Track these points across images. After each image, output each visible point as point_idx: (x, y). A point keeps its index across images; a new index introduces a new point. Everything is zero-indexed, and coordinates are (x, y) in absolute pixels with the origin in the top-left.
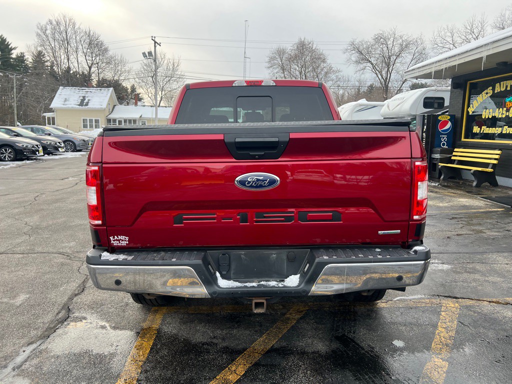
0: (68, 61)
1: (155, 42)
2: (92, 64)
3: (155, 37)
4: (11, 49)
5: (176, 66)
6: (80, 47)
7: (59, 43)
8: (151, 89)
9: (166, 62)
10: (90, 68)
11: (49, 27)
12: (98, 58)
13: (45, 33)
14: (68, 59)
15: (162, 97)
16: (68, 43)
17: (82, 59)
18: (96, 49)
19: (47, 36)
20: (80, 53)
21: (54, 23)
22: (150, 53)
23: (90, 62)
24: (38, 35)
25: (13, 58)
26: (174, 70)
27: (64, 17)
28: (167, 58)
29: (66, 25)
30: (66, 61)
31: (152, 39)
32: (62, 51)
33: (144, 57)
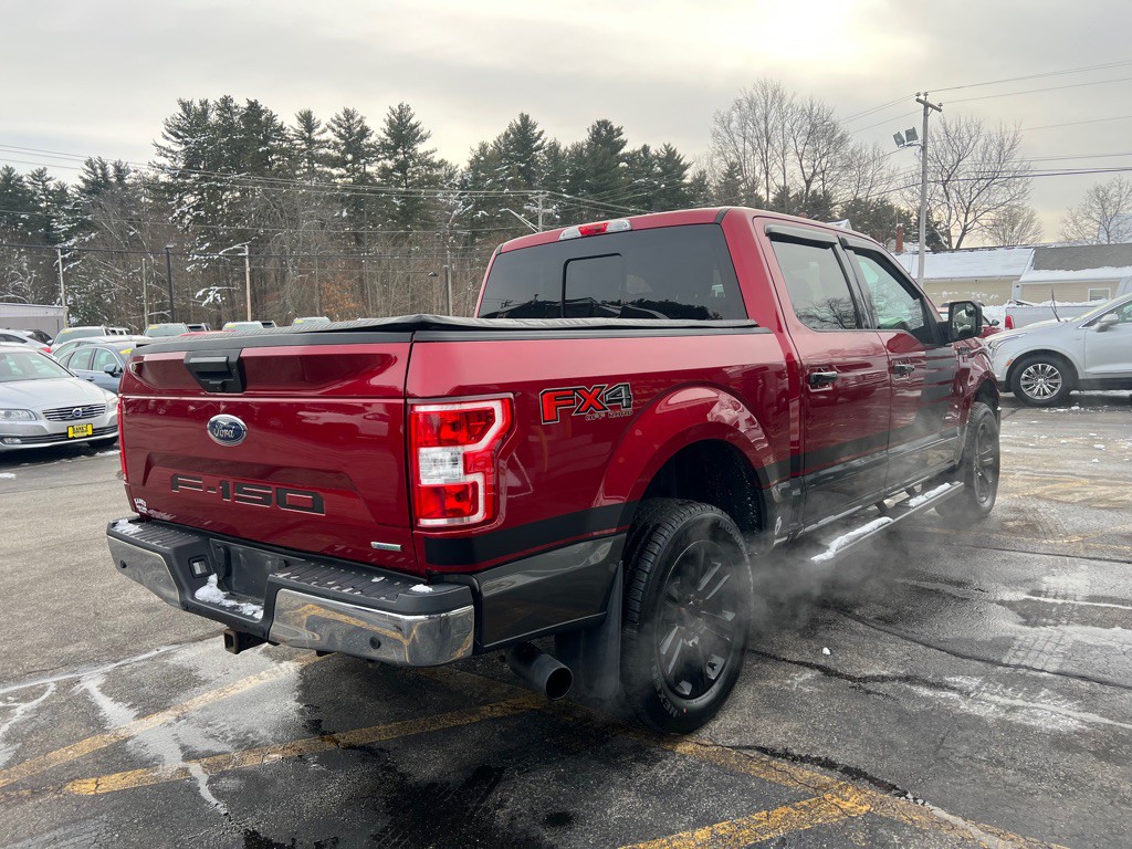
0: (767, 177)
1: (927, 105)
2: (814, 174)
3: (926, 94)
4: (685, 167)
5: (1006, 148)
6: (792, 143)
7: (751, 143)
8: (940, 211)
9: (981, 141)
10: (808, 183)
11: (735, 115)
12: (824, 160)
13: (727, 129)
14: (767, 173)
15: (965, 226)
16: (768, 141)
17: (793, 167)
18: (823, 142)
19: (730, 133)
20: (791, 156)
21: (745, 105)
22: (911, 134)
23: (809, 171)
24: (716, 135)
25: (685, 185)
26: (1002, 157)
27: (765, 87)
28: (984, 132)
29: (766, 103)
30: (763, 176)
31: (918, 100)
32: (758, 157)
33: (898, 144)
